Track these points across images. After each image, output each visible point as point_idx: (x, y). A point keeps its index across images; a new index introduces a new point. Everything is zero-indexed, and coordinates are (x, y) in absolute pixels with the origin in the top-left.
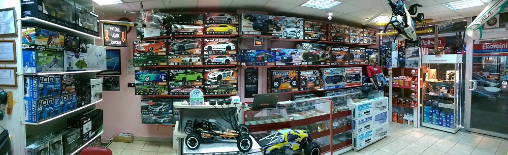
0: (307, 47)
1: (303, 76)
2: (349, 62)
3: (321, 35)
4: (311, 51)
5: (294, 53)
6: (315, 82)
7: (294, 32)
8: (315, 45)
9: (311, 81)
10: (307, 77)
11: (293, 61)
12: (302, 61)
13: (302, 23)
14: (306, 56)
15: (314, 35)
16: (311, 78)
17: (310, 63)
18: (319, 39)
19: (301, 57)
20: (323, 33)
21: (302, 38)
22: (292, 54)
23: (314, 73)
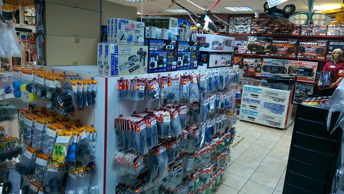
0: (252, 40)
1: (246, 62)
2: (296, 55)
3: (267, 30)
4: (255, 43)
5: (240, 44)
6: (255, 69)
7: (242, 28)
8: (260, 37)
9: (252, 67)
10: (249, 64)
11: (239, 50)
12: (247, 51)
13: (250, 21)
14: (250, 47)
15: (260, 30)
16: (252, 64)
17: (254, 53)
18: (265, 33)
19: (246, 47)
20: (269, 28)
21: (248, 32)
22: (238, 44)
23: (256, 61)
